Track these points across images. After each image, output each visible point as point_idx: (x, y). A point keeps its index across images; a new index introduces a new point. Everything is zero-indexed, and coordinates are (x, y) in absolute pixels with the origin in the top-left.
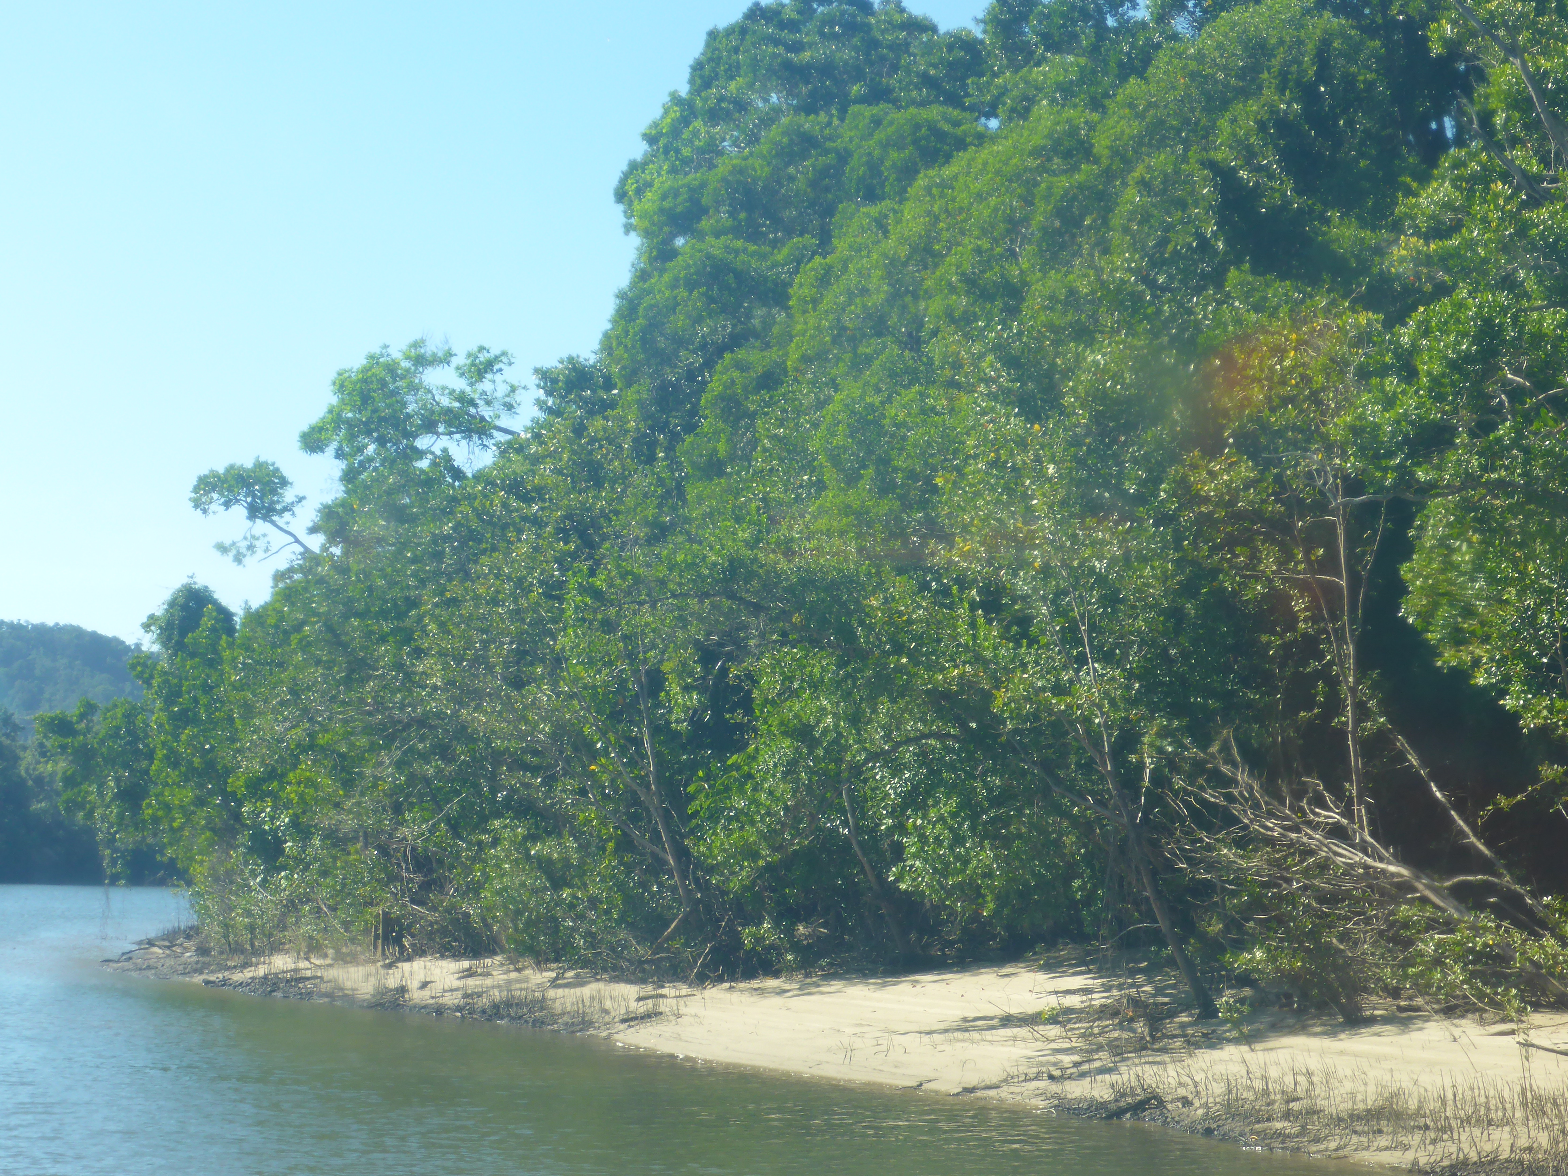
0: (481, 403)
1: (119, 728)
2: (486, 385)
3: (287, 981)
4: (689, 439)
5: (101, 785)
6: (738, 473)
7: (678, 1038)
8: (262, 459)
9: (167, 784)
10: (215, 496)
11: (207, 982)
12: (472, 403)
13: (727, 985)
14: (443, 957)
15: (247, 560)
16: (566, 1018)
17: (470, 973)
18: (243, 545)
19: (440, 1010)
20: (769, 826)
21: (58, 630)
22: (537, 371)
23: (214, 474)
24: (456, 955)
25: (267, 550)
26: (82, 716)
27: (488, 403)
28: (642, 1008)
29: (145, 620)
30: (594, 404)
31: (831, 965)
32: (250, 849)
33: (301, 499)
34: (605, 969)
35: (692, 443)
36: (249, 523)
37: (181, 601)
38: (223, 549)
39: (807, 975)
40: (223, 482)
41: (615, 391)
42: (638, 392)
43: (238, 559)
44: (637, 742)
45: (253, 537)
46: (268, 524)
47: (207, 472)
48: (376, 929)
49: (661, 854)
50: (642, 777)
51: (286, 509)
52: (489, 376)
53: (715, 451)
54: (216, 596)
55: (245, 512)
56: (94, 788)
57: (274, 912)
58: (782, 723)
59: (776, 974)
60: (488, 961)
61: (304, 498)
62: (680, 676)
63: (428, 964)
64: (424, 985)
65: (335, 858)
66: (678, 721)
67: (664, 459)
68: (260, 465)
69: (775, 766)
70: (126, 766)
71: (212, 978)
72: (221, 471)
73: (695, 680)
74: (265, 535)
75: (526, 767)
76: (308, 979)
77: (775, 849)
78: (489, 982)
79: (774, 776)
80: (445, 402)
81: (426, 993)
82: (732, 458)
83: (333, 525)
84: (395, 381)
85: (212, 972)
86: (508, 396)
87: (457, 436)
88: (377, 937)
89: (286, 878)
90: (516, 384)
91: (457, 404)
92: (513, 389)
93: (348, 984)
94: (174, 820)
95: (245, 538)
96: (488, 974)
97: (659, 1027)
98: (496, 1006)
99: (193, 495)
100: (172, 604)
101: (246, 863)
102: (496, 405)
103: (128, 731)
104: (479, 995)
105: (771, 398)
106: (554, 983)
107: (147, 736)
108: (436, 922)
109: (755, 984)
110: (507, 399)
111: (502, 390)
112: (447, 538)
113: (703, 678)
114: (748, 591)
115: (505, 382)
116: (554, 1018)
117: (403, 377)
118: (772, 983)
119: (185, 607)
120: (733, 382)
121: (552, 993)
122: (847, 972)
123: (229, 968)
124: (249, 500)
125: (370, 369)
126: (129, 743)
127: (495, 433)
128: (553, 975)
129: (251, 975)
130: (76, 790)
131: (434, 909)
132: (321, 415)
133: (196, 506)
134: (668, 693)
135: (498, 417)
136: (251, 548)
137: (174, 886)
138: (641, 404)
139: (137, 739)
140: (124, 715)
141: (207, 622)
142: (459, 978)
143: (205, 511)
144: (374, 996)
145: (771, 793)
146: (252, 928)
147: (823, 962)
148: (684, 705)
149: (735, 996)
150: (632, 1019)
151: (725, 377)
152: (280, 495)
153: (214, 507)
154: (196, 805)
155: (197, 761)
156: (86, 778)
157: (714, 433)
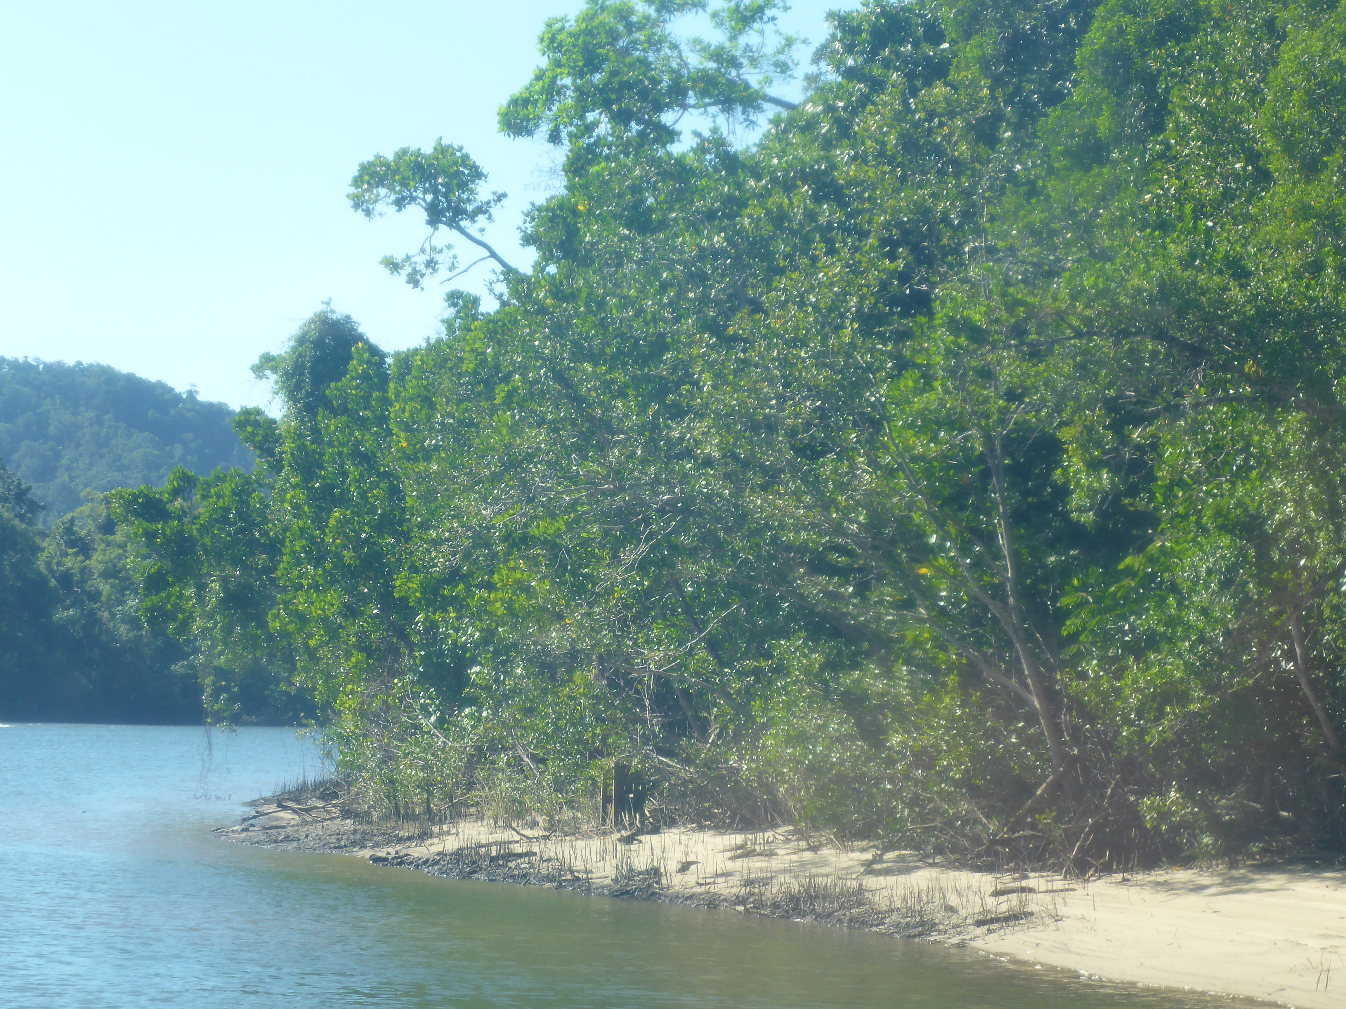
0: (745, 62)
1: (227, 510)
2: (750, 38)
3: (493, 859)
4: (1054, 113)
5: (201, 588)
6: (1128, 160)
7: (1064, 948)
8: (444, 142)
9: (301, 587)
10: (383, 191)
11: (376, 860)
12: (734, 63)
13: (1119, 877)
14: (701, 828)
15: (424, 282)
16: (895, 917)
17: (744, 852)
18: (421, 260)
19: (713, 902)
20: (1202, 658)
21: (81, 371)
22: (831, 15)
23: (380, 161)
24: (721, 827)
25: (452, 268)
26: (176, 493)
27: (754, 62)
28: (1004, 905)
29: (256, 361)
30: (916, 64)
31: (1265, 851)
32: (424, 679)
33: (500, 197)
34: (939, 850)
35: (1059, 118)
36: (429, 229)
37: (314, 335)
38: (393, 266)
39: (1233, 865)
40: (395, 172)
41: (946, 45)
42: (981, 46)
43: (414, 280)
44: (988, 538)
45: (433, 249)
46: (455, 232)
47: (371, 159)
48: (606, 787)
49: (1023, 692)
50: (993, 586)
51: (480, 210)
52: (756, 26)
53: (1093, 130)
54: (361, 330)
55: (424, 216)
56: (190, 592)
57: (456, 762)
58: (1218, 513)
59: (1186, 862)
60: (769, 834)
61: (504, 195)
62: (1084, 448)
63: (684, 838)
64: (685, 867)
65: (545, 692)
66: (1080, 510)
67: (1010, 141)
68: (442, 150)
69: (1209, 572)
70: (237, 561)
71: (382, 853)
72: (390, 157)
73: (1104, 453)
74: (449, 247)
75: (833, 570)
76: (520, 856)
77: (1211, 688)
78: (775, 864)
79: (1207, 587)
80: (694, 61)
81: (690, 878)
82: (1117, 140)
83: (559, 234)
84: (630, 32)
85: (377, 845)
86: (780, 52)
87: (713, 109)
88: (606, 799)
89: (471, 716)
90: (795, 36)
91: (712, 65)
92: (789, 43)
93: (578, 865)
94: (310, 636)
95: (423, 251)
96: (771, 854)
97: (1032, 933)
98: (793, 899)
99: (352, 190)
100: (301, 340)
101: (416, 696)
102: (766, 66)
103: (240, 514)
104: (765, 882)
105: (1181, 52)
106: (869, 868)
107: (265, 521)
108: (692, 781)
109: (1159, 875)
110: (782, 58)
111: (772, 44)
112: (716, 254)
113: (1115, 450)
114: (1182, 328)
115: (778, 32)
116: (880, 916)
117: (640, 27)
118: (1181, 875)
119: (319, 344)
120: (1121, 31)
121: (871, 882)
122: (1290, 862)
123: (400, 840)
124: (429, 197)
125: (595, 14)
126: (241, 530)
127: (766, 106)
128: (868, 856)
129: (439, 848)
130: (163, 594)
131: (688, 761)
132: (526, 82)
133: (356, 206)
134: (1066, 469)
135: (769, 81)
136: (431, 264)
137: (300, 725)
138: (985, 64)
139: (252, 525)
140: (233, 492)
141: (356, 366)
142: (732, 858)
143: (368, 213)
144: (616, 880)
145: (1204, 612)
146: (427, 786)
147: (1254, 848)
148: (1090, 488)
149: (1132, 893)
150: (992, 921)
151: (1109, 25)
152: (472, 191)
153: (380, 207)
154: (345, 617)
155: (348, 556)
156: (180, 579)
157: (1090, 104)
